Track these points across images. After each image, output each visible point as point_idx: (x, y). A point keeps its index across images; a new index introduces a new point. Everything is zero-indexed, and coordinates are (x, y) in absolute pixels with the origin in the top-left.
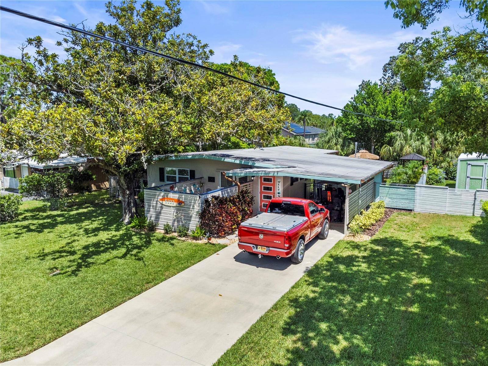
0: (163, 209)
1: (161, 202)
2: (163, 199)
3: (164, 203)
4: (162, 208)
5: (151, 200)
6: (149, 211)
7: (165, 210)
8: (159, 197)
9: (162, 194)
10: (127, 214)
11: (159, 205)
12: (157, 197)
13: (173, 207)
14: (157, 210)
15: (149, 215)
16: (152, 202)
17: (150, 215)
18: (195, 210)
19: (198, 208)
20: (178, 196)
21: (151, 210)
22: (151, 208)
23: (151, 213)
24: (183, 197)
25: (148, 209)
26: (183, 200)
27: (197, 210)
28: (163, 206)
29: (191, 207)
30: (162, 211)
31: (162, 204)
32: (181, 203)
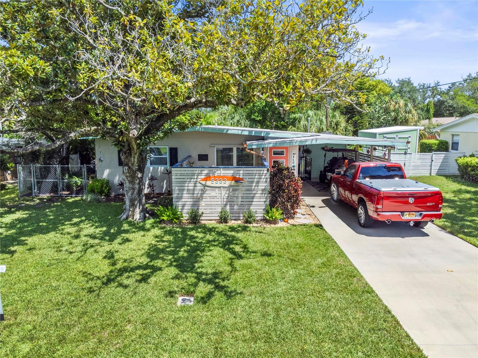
0: (207, 192)
1: (204, 183)
2: (208, 178)
3: (209, 183)
4: (203, 191)
5: (184, 182)
6: (180, 198)
7: (210, 193)
8: (199, 177)
9: (206, 172)
10: (136, 206)
11: (199, 187)
12: (196, 177)
13: (223, 187)
14: (195, 195)
15: (180, 203)
16: (186, 185)
17: (183, 203)
18: (259, 188)
19: (265, 184)
20: (232, 172)
21: (184, 195)
22: (185, 192)
23: (183, 200)
24: (241, 172)
25: (180, 195)
26: (241, 177)
27: (263, 188)
28: (206, 188)
29: (254, 184)
30: (204, 195)
31: (205, 186)
32: (237, 180)
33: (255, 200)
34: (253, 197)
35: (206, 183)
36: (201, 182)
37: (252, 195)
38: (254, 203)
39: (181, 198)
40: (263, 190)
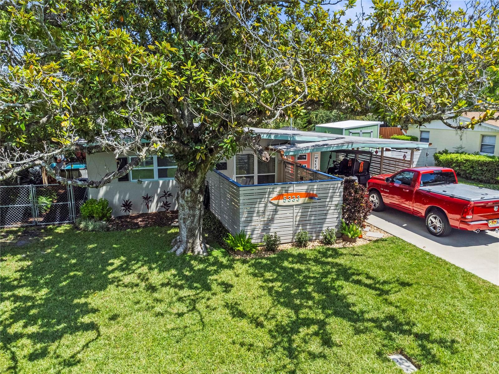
1: (275, 202)
2: (280, 196)
3: (281, 202)
5: (254, 203)
6: (249, 222)
7: (281, 213)
8: (271, 196)
9: (278, 189)
11: (270, 207)
12: (267, 196)
14: (266, 217)
15: (249, 228)
16: (257, 206)
17: (252, 227)
18: (333, 203)
19: (338, 199)
20: (305, 187)
21: (254, 218)
22: (255, 215)
23: (253, 224)
24: (315, 187)
25: (249, 219)
26: (315, 192)
27: (337, 203)
28: (278, 208)
29: (328, 200)
30: (276, 216)
31: (277, 205)
32: (311, 197)
33: (328, 217)
34: (326, 214)
35: (278, 202)
36: (273, 201)
37: (325, 212)
38: (327, 220)
39: (251, 221)
40: (336, 206)
